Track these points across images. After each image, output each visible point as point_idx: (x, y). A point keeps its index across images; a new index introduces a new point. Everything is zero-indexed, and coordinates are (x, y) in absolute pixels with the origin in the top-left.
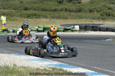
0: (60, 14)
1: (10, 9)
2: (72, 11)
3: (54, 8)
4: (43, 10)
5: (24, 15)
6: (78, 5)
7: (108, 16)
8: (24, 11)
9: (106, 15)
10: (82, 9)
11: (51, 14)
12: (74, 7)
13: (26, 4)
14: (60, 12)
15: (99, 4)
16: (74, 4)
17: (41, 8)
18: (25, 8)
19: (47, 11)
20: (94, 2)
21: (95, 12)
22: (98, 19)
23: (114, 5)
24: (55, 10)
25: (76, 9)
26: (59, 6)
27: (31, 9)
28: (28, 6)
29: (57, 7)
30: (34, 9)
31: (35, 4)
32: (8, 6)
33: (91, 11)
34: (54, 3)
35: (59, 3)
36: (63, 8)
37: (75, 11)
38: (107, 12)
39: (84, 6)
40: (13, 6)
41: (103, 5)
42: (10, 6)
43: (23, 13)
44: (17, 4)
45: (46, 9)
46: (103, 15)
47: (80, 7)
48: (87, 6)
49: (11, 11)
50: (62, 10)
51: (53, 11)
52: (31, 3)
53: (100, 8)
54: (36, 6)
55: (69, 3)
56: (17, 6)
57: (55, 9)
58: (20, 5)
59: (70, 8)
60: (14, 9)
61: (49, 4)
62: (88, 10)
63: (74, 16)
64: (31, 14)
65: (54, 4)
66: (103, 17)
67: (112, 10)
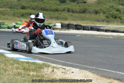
0: (61, 14)
1: (5, 7)
2: (76, 12)
3: (54, 8)
4: (42, 9)
5: (18, 14)
6: (83, 5)
7: (114, 18)
8: (20, 10)
9: (112, 17)
10: (87, 10)
11: (51, 14)
12: (78, 8)
13: (24, 2)
14: (61, 12)
15: (106, 5)
16: (79, 4)
17: (40, 8)
18: (22, 6)
19: (46, 10)
20: (101, 2)
21: (101, 14)
22: (103, 21)
23: (123, 6)
24: (57, 10)
25: (80, 10)
26: (61, 5)
27: (29, 7)
28: (26, 5)
29: (58, 7)
30: (32, 8)
31: (33, 3)
32: (3, 4)
33: (96, 13)
34: (56, 2)
35: (62, 2)
36: (65, 8)
37: (79, 12)
38: (114, 14)
39: (89, 6)
40: (9, 5)
41: (111, 5)
42: (6, 4)
43: (16, 12)
44: (14, 2)
45: (45, 9)
46: (109, 17)
47: (85, 7)
48: (93, 7)
49: (6, 9)
50: (64, 10)
51: (54, 11)
52: (29, 2)
53: (107, 9)
54: (35, 4)
55: (72, 3)
56: (13, 4)
57: (56, 8)
58: (17, 3)
59: (73, 8)
60: (10, 8)
61: (50, 3)
62: (93, 11)
63: (76, 17)
64: (26, 13)
65: (56, 4)
66: (108, 19)
67: (120, 11)
